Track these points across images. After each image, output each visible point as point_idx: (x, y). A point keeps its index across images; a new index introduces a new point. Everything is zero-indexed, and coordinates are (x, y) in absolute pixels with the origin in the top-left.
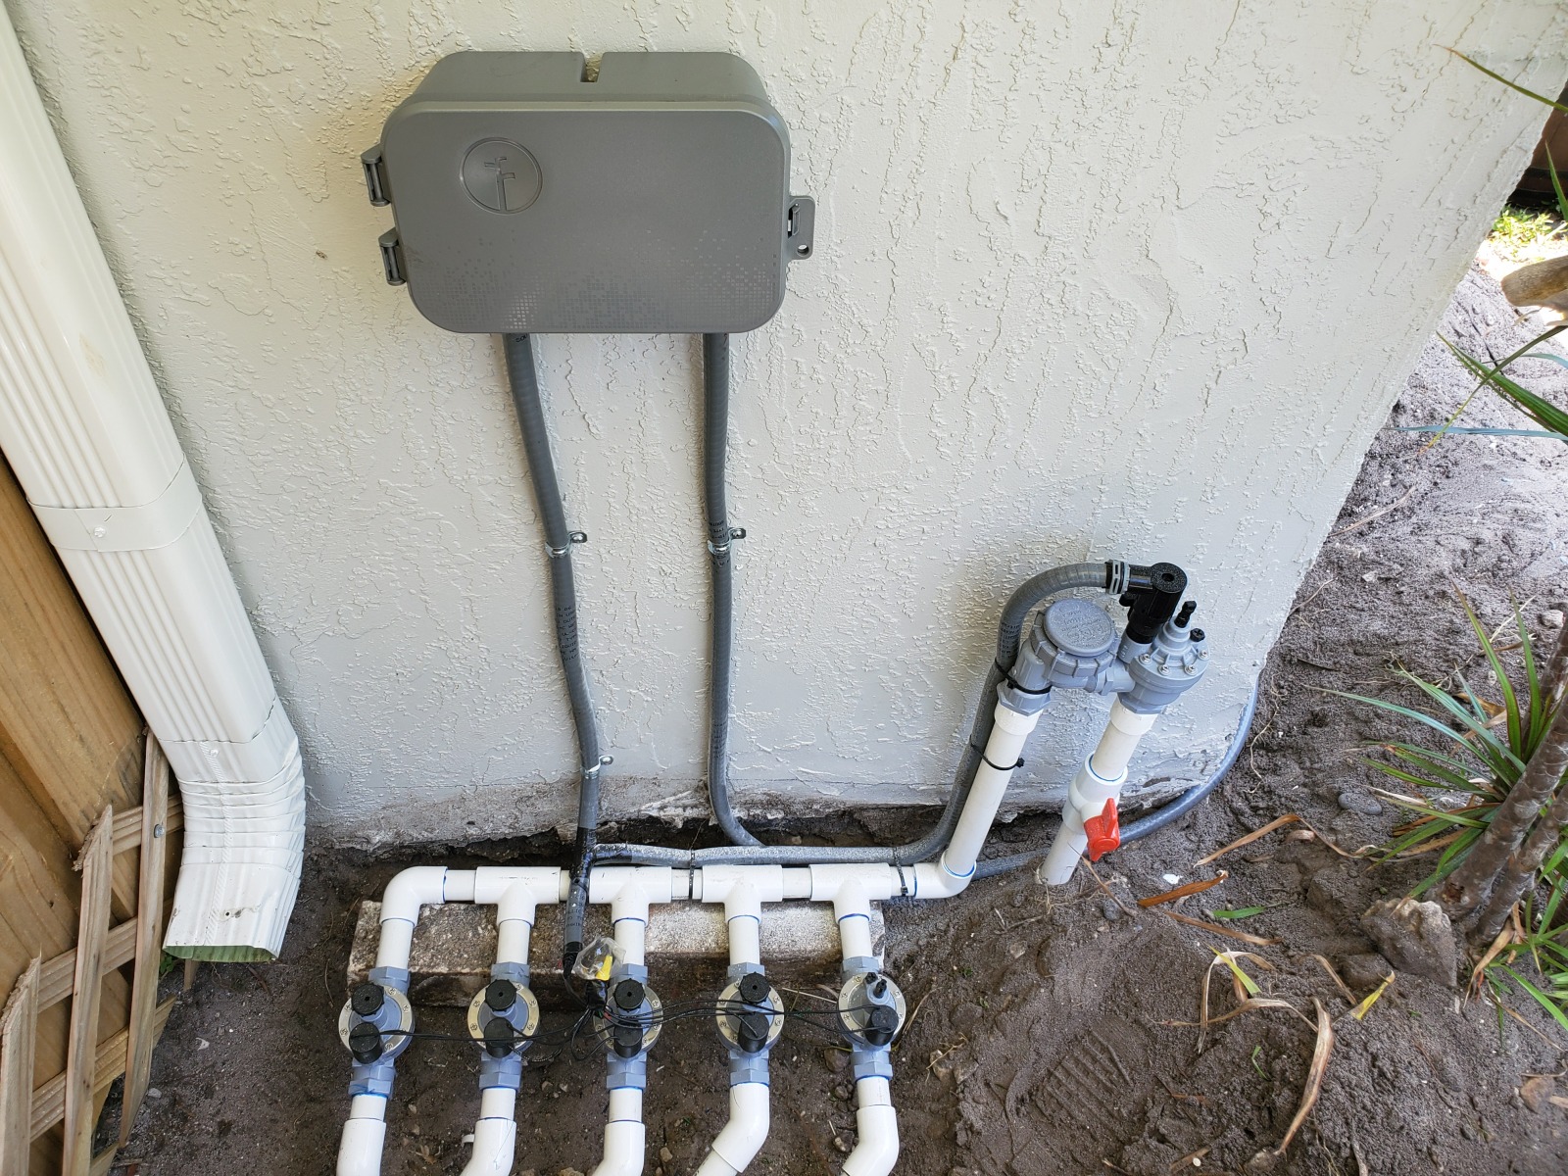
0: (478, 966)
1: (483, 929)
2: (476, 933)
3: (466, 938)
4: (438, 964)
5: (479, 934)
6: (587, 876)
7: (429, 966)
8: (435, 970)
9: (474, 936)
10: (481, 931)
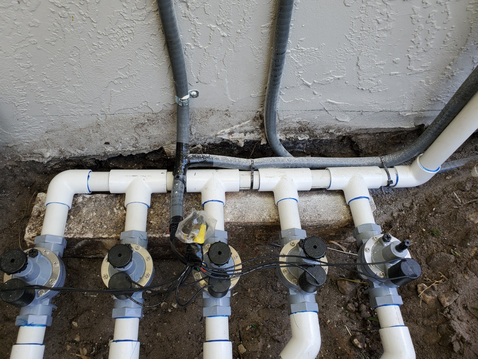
0: (114, 233)
1: (117, 209)
2: (112, 212)
3: (106, 215)
4: (86, 232)
5: (114, 213)
6: (185, 174)
7: (80, 234)
8: (84, 236)
9: (111, 214)
10: (115, 210)
